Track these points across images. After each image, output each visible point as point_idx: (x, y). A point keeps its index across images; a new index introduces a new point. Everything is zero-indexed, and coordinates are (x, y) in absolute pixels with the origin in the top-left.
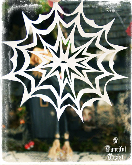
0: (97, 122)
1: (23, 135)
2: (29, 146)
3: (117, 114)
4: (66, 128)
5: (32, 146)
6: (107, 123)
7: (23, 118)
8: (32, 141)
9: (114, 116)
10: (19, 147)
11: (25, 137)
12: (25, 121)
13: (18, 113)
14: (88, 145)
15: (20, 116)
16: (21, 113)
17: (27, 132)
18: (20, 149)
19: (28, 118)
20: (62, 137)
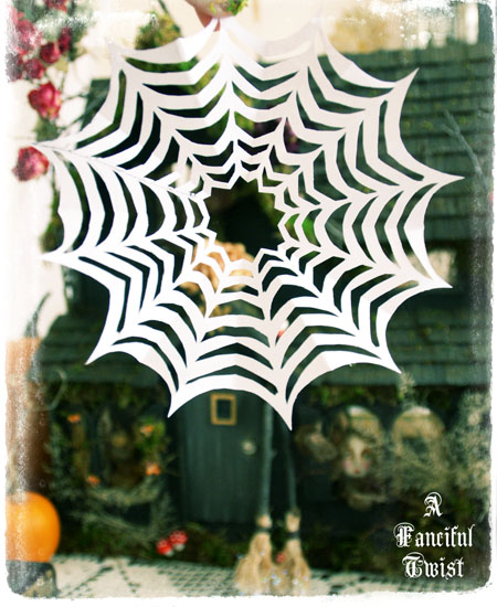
0: (388, 481)
1: (153, 510)
2: (170, 544)
3: (455, 458)
4: (293, 496)
5: (180, 547)
6: (422, 487)
7: (157, 456)
8: (180, 529)
9: (447, 464)
10: (139, 547)
11: (159, 517)
12: (160, 468)
13: (139, 440)
14: (356, 552)
15: (147, 450)
16: (150, 440)
17: (165, 503)
18: (143, 554)
19: (170, 459)
20: (280, 524)
